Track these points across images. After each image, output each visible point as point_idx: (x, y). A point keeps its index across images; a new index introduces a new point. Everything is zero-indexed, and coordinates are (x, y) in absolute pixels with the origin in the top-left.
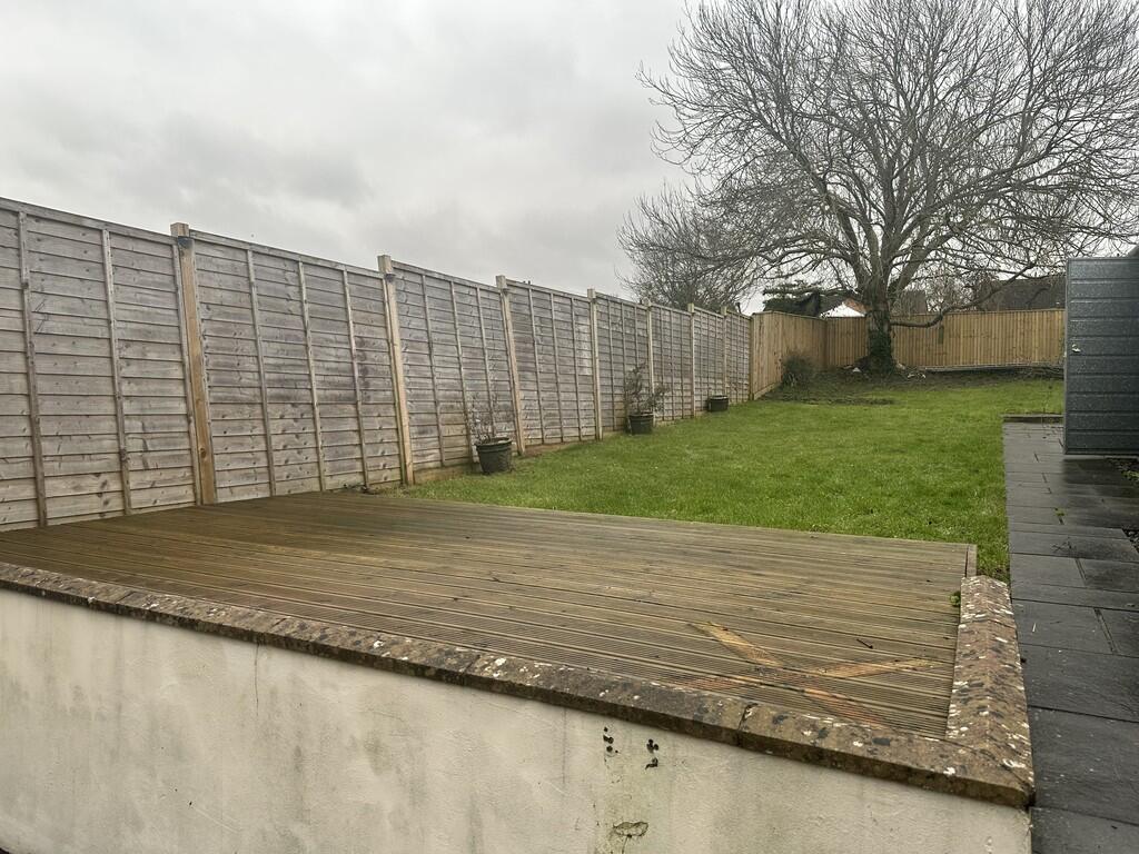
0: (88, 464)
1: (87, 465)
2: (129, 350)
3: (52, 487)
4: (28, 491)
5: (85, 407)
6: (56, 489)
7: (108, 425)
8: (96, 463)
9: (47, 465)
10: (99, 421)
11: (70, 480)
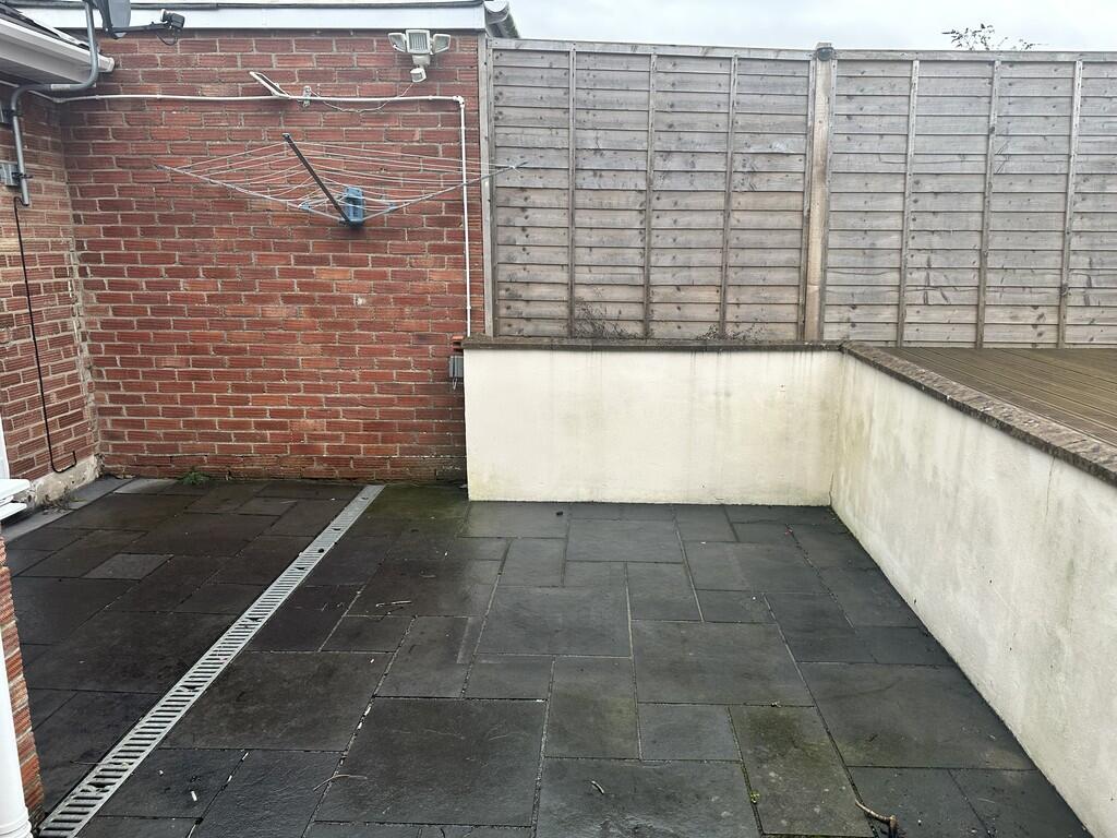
0: (1029, 296)
1: (1027, 297)
2: (1088, 184)
3: (992, 315)
4: (971, 317)
5: (1033, 242)
6: (995, 317)
7: (1053, 260)
8: (1036, 296)
9: (990, 295)
10: (1044, 256)
11: (1009, 310)
